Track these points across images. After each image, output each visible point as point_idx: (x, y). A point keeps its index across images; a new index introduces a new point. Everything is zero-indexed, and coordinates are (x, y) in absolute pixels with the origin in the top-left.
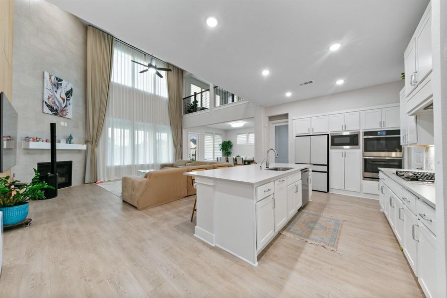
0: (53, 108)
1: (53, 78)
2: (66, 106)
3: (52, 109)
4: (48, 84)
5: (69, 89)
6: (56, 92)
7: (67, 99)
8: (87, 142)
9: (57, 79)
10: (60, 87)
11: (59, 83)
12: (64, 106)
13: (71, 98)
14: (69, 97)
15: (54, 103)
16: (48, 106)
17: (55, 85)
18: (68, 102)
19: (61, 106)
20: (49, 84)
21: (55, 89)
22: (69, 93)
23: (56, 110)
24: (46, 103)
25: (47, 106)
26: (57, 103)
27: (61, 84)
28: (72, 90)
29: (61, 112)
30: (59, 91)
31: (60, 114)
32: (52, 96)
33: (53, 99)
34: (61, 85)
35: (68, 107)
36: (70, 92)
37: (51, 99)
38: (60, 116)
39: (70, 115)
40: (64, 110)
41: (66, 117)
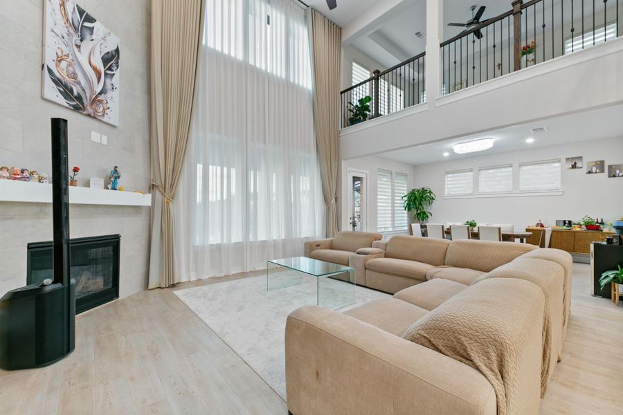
0: (71, 90)
1: (70, 7)
2: (103, 92)
3: (67, 92)
4: (56, 21)
5: (111, 48)
6: (78, 47)
7: (106, 74)
8: (152, 188)
9: (81, 12)
10: (88, 37)
11: (87, 24)
12: (98, 89)
13: (117, 73)
14: (110, 69)
15: (74, 76)
16: (57, 82)
17: (76, 29)
18: (108, 82)
19: (92, 90)
20: (61, 21)
21: (76, 38)
22: (111, 59)
23: (79, 98)
24: (50, 71)
25: (54, 81)
26: (80, 78)
27: (92, 29)
28: (117, 51)
29: (92, 104)
30: (86, 45)
31: (90, 110)
32: (68, 56)
33: (69, 65)
34: (92, 33)
35: (110, 94)
36: (113, 57)
37: (64, 64)
38: (89, 115)
39: (112, 117)
40: (100, 101)
41: (105, 119)
